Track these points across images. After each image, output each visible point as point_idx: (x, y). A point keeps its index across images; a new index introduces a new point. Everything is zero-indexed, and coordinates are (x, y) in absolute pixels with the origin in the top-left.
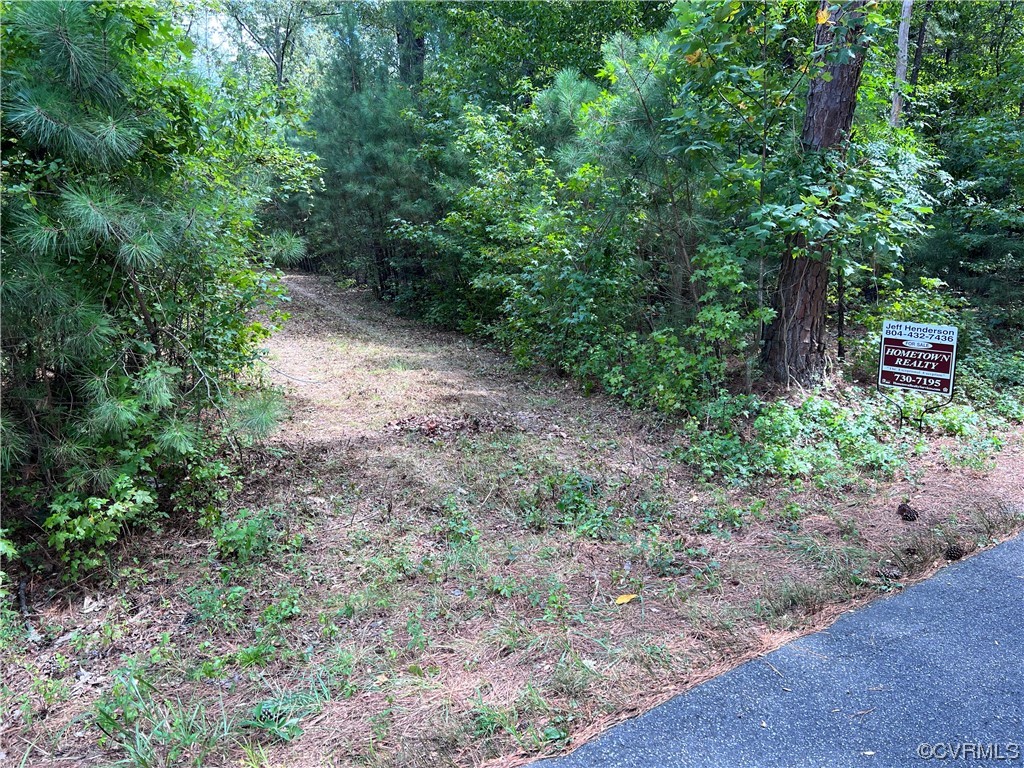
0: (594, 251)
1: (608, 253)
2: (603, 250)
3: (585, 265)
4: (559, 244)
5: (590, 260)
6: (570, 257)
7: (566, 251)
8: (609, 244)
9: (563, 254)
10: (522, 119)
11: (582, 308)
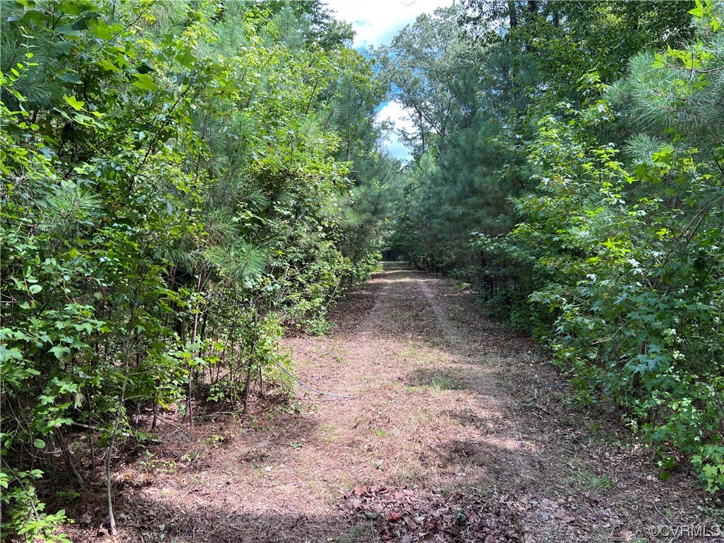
0: (675, 263)
1: (700, 265)
2: (691, 261)
3: (661, 282)
4: (624, 254)
5: (670, 275)
6: (640, 270)
7: (634, 263)
8: (702, 253)
9: (629, 266)
10: (588, 115)
11: (654, 348)
